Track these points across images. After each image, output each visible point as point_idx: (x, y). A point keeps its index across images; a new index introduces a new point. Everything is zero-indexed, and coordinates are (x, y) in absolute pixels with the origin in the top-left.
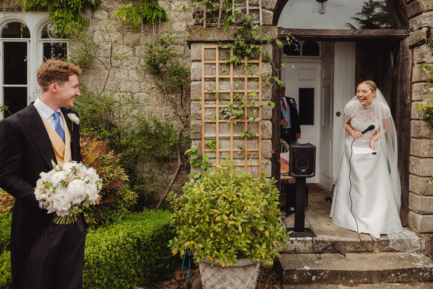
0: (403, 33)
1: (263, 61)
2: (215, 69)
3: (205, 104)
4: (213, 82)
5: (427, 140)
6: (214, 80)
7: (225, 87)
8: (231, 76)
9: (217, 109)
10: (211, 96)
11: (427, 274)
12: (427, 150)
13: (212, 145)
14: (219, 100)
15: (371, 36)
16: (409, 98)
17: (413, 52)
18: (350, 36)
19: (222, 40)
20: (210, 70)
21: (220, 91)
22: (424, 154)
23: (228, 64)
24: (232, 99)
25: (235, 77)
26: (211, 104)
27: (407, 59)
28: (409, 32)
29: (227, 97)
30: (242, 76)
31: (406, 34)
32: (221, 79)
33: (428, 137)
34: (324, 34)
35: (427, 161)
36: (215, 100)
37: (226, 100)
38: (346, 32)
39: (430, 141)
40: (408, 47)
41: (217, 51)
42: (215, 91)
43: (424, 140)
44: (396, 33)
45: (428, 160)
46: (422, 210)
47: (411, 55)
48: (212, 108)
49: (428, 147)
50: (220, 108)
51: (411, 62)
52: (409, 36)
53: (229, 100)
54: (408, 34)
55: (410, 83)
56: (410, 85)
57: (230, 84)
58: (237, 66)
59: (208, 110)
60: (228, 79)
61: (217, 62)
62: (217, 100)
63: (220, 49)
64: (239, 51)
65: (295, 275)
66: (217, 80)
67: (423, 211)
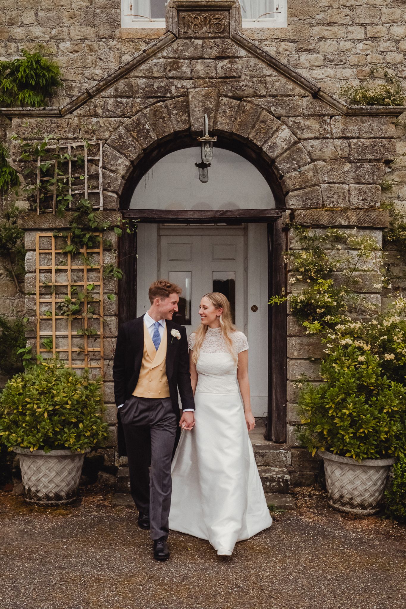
0: (274, 214)
1: (104, 250)
2: (51, 259)
3: (40, 298)
4: (49, 274)
5: (297, 339)
6: (50, 271)
7: (63, 280)
8: (68, 267)
9: (54, 304)
10: (47, 290)
11: (274, 484)
12: (296, 350)
13: (48, 344)
14: (56, 294)
15: (236, 217)
16: (283, 289)
17: (287, 235)
18: (211, 218)
19: (58, 227)
20: (46, 261)
21: (57, 284)
22: (293, 355)
23: (65, 254)
24: (69, 293)
25: (73, 267)
26: (47, 298)
27: (280, 244)
28: (281, 213)
29: (65, 291)
30: (81, 267)
31: (278, 214)
32: (58, 271)
33: (298, 334)
34: (181, 217)
35: (297, 363)
36: (51, 294)
37: (64, 294)
38: (207, 213)
39: (301, 339)
40: (281, 230)
41: (53, 240)
42: (50, 284)
43: (294, 338)
44: (266, 214)
45: (299, 361)
46: (292, 420)
47: (284, 239)
48: (48, 303)
49: (298, 347)
50: (57, 303)
51: (284, 247)
52: (281, 217)
53: (67, 294)
54: (280, 214)
55: (284, 272)
56: (284, 275)
57: (67, 276)
58: (75, 255)
59: (44, 304)
60: (65, 271)
61: (53, 251)
62: (54, 295)
63: (56, 237)
64: (76, 240)
65: (129, 483)
66: (53, 271)
67: (294, 422)
